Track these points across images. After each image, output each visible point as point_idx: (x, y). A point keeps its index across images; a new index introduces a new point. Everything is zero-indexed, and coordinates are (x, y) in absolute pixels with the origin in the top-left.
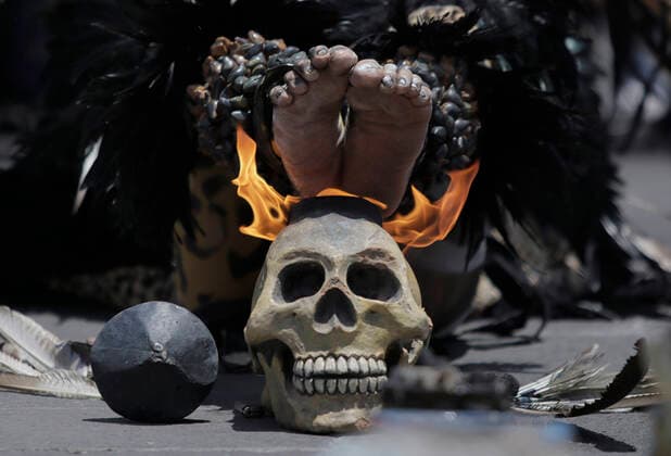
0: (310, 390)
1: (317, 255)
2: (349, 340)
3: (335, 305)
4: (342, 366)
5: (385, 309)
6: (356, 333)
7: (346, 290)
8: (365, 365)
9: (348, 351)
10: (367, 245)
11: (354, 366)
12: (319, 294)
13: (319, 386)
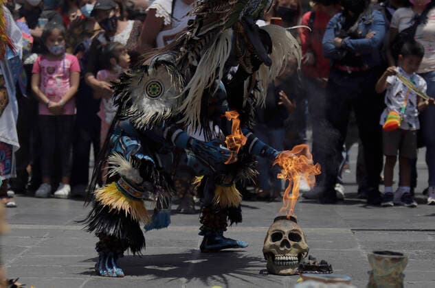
0: (279, 264)
1: (281, 231)
2: (289, 252)
3: (285, 243)
4: (287, 258)
5: (298, 244)
6: (290, 250)
7: (288, 239)
8: (292, 258)
9: (289, 255)
10: (293, 228)
11: (290, 258)
12: (281, 241)
13: (281, 263)
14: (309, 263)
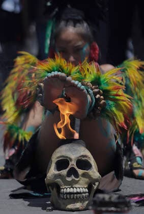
0: (65, 197)
1: (67, 157)
2: (77, 182)
4: (75, 190)
5: (87, 173)
6: (79, 180)
7: (76, 167)
8: (82, 190)
9: (77, 186)
10: (82, 154)
11: (78, 190)
12: (68, 169)
13: (68, 197)
14: (104, 199)
